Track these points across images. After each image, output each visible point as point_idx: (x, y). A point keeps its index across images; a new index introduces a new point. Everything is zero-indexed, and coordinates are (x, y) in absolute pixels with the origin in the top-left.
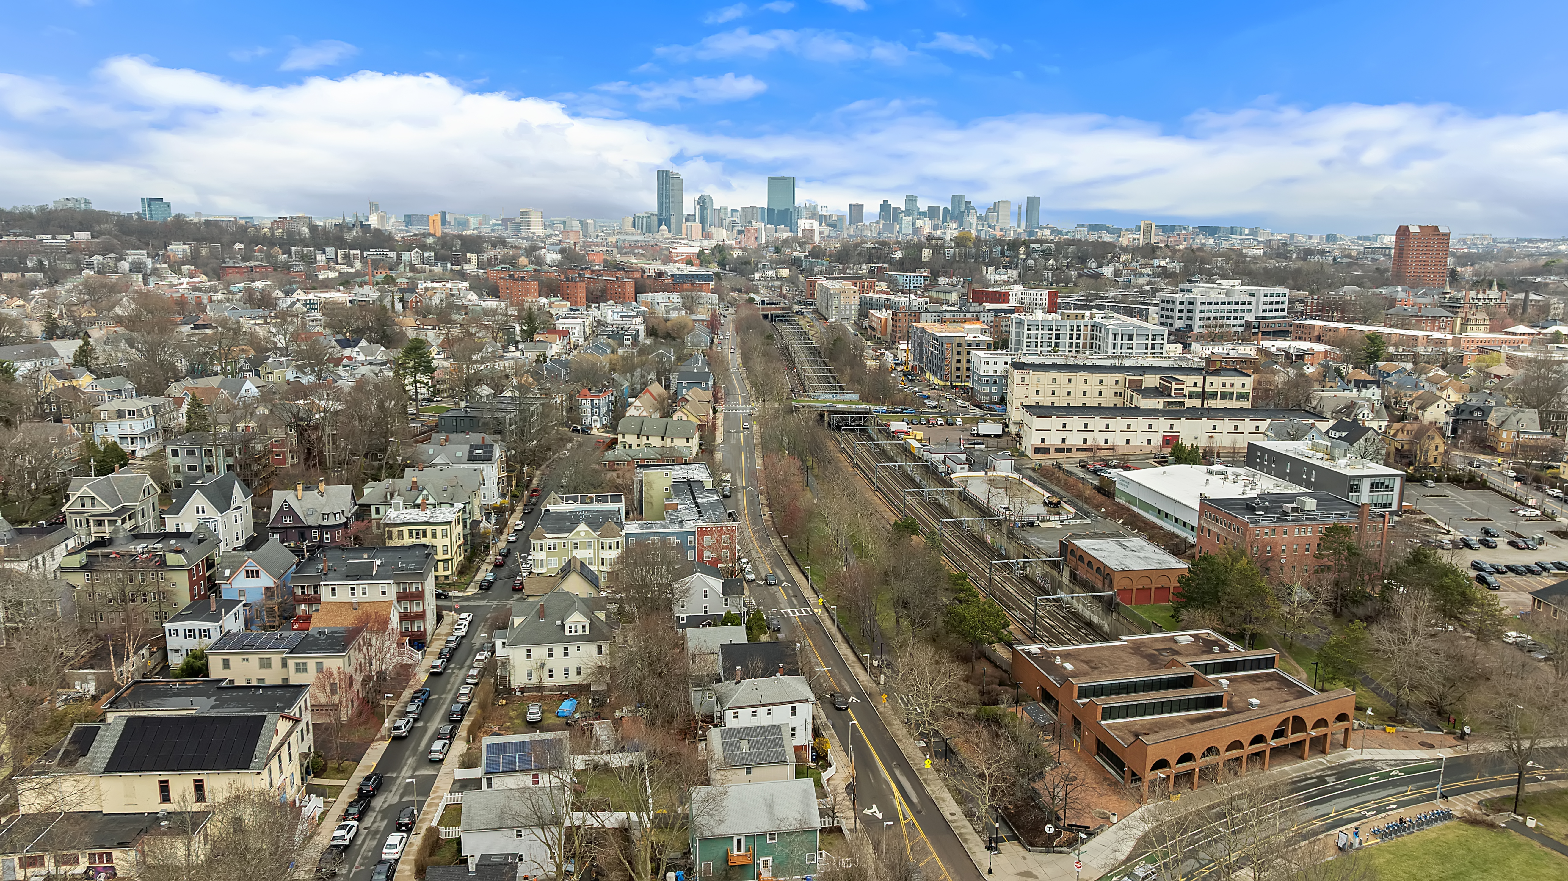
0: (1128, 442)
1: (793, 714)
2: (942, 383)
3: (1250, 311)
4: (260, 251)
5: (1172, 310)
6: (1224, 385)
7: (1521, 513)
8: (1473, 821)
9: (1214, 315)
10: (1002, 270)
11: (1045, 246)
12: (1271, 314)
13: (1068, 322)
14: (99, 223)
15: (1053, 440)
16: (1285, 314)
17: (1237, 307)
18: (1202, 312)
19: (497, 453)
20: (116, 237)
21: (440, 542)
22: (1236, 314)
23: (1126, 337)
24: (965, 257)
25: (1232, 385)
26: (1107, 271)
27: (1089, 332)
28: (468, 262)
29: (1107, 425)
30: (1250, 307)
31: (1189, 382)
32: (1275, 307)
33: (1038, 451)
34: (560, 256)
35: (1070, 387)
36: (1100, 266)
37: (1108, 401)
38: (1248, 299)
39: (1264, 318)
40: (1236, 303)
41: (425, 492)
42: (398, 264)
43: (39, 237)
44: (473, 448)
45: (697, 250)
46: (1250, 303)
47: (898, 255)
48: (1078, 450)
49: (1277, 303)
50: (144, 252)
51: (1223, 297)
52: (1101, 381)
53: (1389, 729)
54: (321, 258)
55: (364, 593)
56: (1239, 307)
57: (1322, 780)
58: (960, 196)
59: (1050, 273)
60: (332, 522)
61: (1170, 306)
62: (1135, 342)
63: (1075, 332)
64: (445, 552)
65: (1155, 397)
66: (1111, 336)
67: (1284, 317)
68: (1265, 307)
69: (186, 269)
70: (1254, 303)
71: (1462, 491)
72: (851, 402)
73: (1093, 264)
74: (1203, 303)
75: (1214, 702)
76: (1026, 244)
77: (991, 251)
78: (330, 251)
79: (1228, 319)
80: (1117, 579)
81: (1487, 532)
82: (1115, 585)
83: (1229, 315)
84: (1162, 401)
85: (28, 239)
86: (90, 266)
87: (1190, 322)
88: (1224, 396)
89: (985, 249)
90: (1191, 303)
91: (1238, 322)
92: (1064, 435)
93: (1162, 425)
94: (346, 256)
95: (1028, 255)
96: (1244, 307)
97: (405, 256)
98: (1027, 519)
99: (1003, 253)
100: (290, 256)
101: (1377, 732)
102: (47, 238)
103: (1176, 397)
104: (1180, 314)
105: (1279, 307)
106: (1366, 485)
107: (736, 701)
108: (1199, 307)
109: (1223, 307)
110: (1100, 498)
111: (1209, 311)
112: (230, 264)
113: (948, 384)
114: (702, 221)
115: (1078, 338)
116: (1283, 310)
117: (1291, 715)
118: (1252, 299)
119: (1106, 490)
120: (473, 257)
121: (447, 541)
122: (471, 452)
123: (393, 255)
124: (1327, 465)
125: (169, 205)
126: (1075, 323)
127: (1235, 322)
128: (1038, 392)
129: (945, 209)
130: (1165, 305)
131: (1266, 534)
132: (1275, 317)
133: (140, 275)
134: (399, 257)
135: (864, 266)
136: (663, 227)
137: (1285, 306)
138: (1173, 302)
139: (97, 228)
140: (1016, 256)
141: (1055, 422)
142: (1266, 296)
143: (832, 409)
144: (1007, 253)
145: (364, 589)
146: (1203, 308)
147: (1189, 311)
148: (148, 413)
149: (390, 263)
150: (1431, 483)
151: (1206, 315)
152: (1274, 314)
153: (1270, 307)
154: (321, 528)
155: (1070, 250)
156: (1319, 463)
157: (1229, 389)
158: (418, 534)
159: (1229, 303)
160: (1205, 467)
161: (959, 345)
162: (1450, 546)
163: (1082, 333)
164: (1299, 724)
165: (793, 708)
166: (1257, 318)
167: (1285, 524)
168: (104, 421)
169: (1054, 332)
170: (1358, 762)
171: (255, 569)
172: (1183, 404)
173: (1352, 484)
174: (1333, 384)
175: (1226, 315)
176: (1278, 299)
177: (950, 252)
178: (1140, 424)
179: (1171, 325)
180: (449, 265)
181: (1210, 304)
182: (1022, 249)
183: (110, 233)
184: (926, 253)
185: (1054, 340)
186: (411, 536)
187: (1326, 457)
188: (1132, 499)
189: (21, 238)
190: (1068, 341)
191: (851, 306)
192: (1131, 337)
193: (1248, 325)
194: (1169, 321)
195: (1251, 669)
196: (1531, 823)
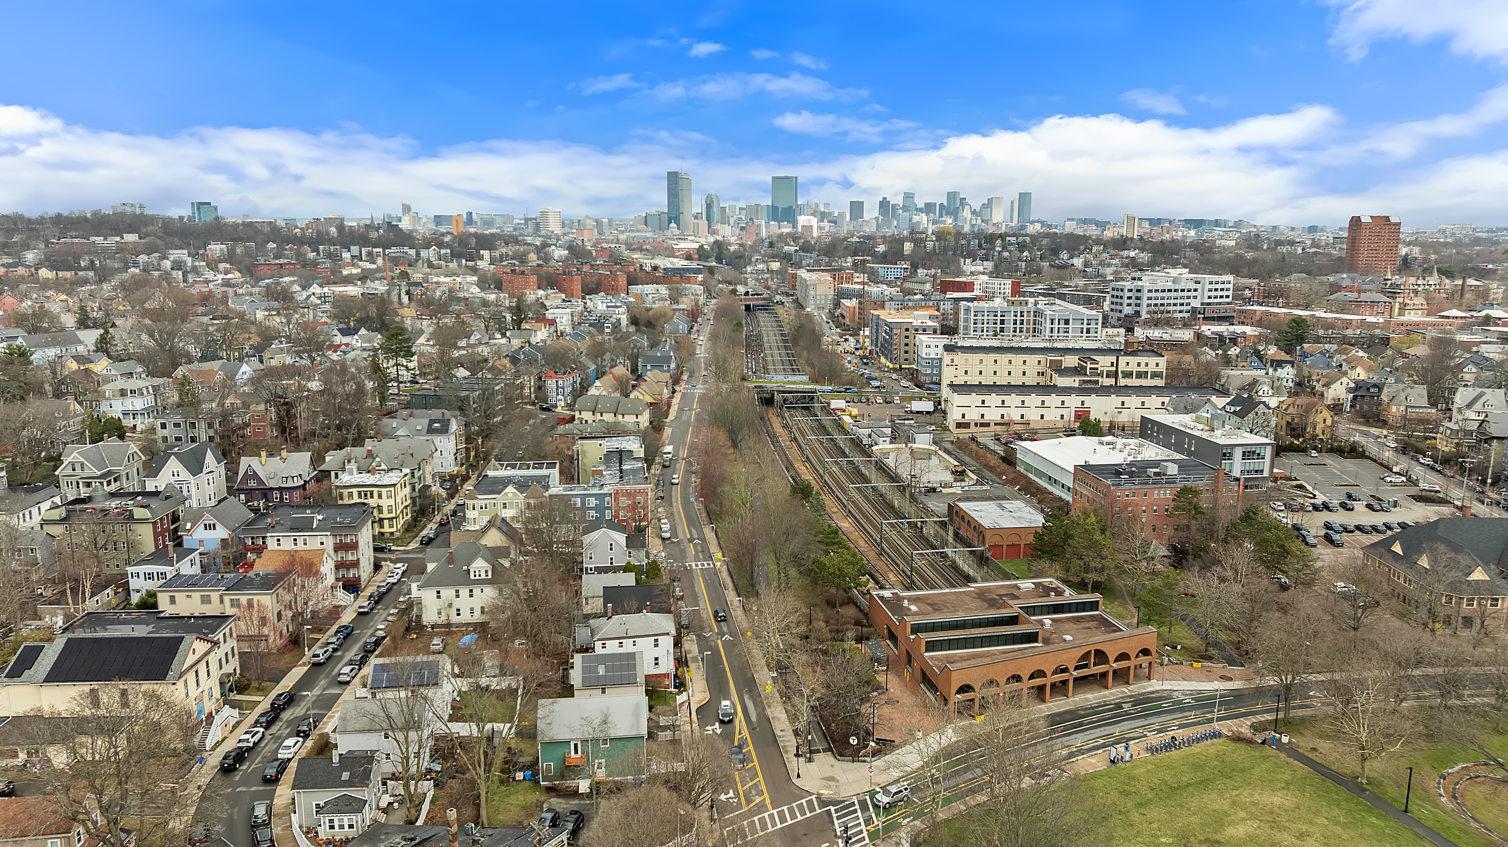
0: (1042, 417)
1: (656, 645)
2: (891, 366)
3: (1195, 297)
4: (291, 249)
5: (1121, 298)
6: (1139, 364)
7: (1388, 479)
8: (1238, 739)
9: (1161, 302)
10: (978, 262)
11: (1021, 239)
12: (1216, 300)
13: (1012, 309)
14: (146, 226)
15: (973, 415)
16: (1230, 300)
17: (1183, 294)
18: (1149, 299)
19: (454, 426)
20: (160, 238)
21: (385, 503)
22: (1182, 301)
23: (1062, 322)
24: (945, 249)
25: (1147, 365)
26: (1078, 262)
27: (1032, 318)
28: (481, 258)
29: (1023, 402)
30: (1196, 294)
31: (1105, 362)
32: (1219, 293)
33: (959, 425)
34: (567, 252)
35: (995, 368)
36: (1071, 257)
37: (1031, 379)
38: (1194, 286)
39: (1209, 304)
40: (1183, 290)
41: (378, 459)
42: (417, 261)
43: (92, 239)
44: (432, 422)
45: (697, 246)
46: (1196, 290)
47: (881, 248)
48: (996, 424)
49: (1222, 290)
50: (185, 252)
51: (1170, 285)
52: (1025, 362)
53: (1195, 665)
54: (346, 256)
55: (305, 544)
56: (1186, 294)
57: (1119, 706)
58: (955, 193)
59: (1024, 264)
60: (290, 484)
61: (1119, 294)
62: (1070, 326)
63: (1019, 318)
64: (390, 511)
65: (1071, 376)
66: (1048, 321)
67: (1229, 304)
68: (1210, 294)
69: (222, 266)
70: (1200, 290)
71: (1342, 460)
72: (802, 383)
73: (1064, 255)
74: (1150, 291)
75: (1031, 638)
76: (1002, 237)
77: (969, 244)
78: (355, 249)
79: (1175, 305)
80: (988, 535)
81: (1349, 496)
82: (987, 541)
83: (1176, 301)
84: (1077, 379)
85: (82, 240)
86: (136, 264)
87: (1138, 309)
88: (1140, 375)
89: (963, 242)
90: (1139, 291)
91: (1185, 308)
92: (983, 411)
93: (1074, 402)
94: (370, 254)
95: (1004, 248)
96: (1190, 294)
97: (424, 253)
98: (930, 485)
99: (980, 245)
100: (318, 254)
101: (1185, 668)
102: (99, 240)
103: (1091, 376)
104: (1129, 301)
105: (1224, 293)
106: (1238, 453)
107: (605, 633)
108: (1147, 295)
109: (1169, 294)
110: (1004, 466)
111: (1156, 298)
112: (262, 262)
113: (897, 366)
114: (708, 219)
115: (1022, 324)
116: (1228, 297)
117: (1093, 648)
118: (1198, 286)
119: (1009, 460)
120: (486, 253)
121: (391, 502)
122: (430, 425)
123: (412, 252)
124: (1205, 435)
125: (216, 208)
126: (1019, 309)
127: (1182, 308)
128: (966, 372)
129: (941, 205)
130: (1115, 293)
131: (1127, 496)
132: (1220, 304)
133: (180, 273)
134: (418, 254)
135: (849, 259)
136: (673, 225)
137: (1230, 293)
138: (1122, 290)
139: (144, 230)
140: (993, 249)
141: (974, 399)
142: (1211, 283)
143: (781, 389)
144: (984, 245)
145: (305, 540)
146: (1150, 295)
147: (1138, 298)
148: (148, 392)
149: (409, 260)
150: (1314, 453)
151: (1154, 302)
152: (1219, 300)
153: (1216, 293)
154: (280, 489)
155: (1044, 243)
156: (1198, 434)
157: (1143, 368)
158: (366, 495)
159: (1175, 291)
160: (1097, 438)
161: (907, 330)
162: (1311, 508)
163: (1025, 318)
164: (1101, 656)
165: (656, 640)
166: (1202, 304)
167: (1144, 486)
168: (108, 399)
169: (999, 318)
170: (1157, 691)
171: (212, 522)
172: (1097, 382)
173: (1225, 453)
174: (1245, 364)
175: (1172, 301)
176: (1223, 286)
177: (930, 245)
178: (1053, 400)
179: (1121, 311)
180: (464, 261)
181: (1157, 291)
182: (999, 242)
183: (155, 235)
184: (908, 247)
185: (999, 326)
186: (360, 497)
187: (1207, 428)
188: (1029, 468)
189: (76, 240)
190: (1012, 326)
191: (826, 296)
192: (1067, 322)
193: (1194, 310)
194: (1119, 307)
195: (1077, 611)
196: (1285, 739)
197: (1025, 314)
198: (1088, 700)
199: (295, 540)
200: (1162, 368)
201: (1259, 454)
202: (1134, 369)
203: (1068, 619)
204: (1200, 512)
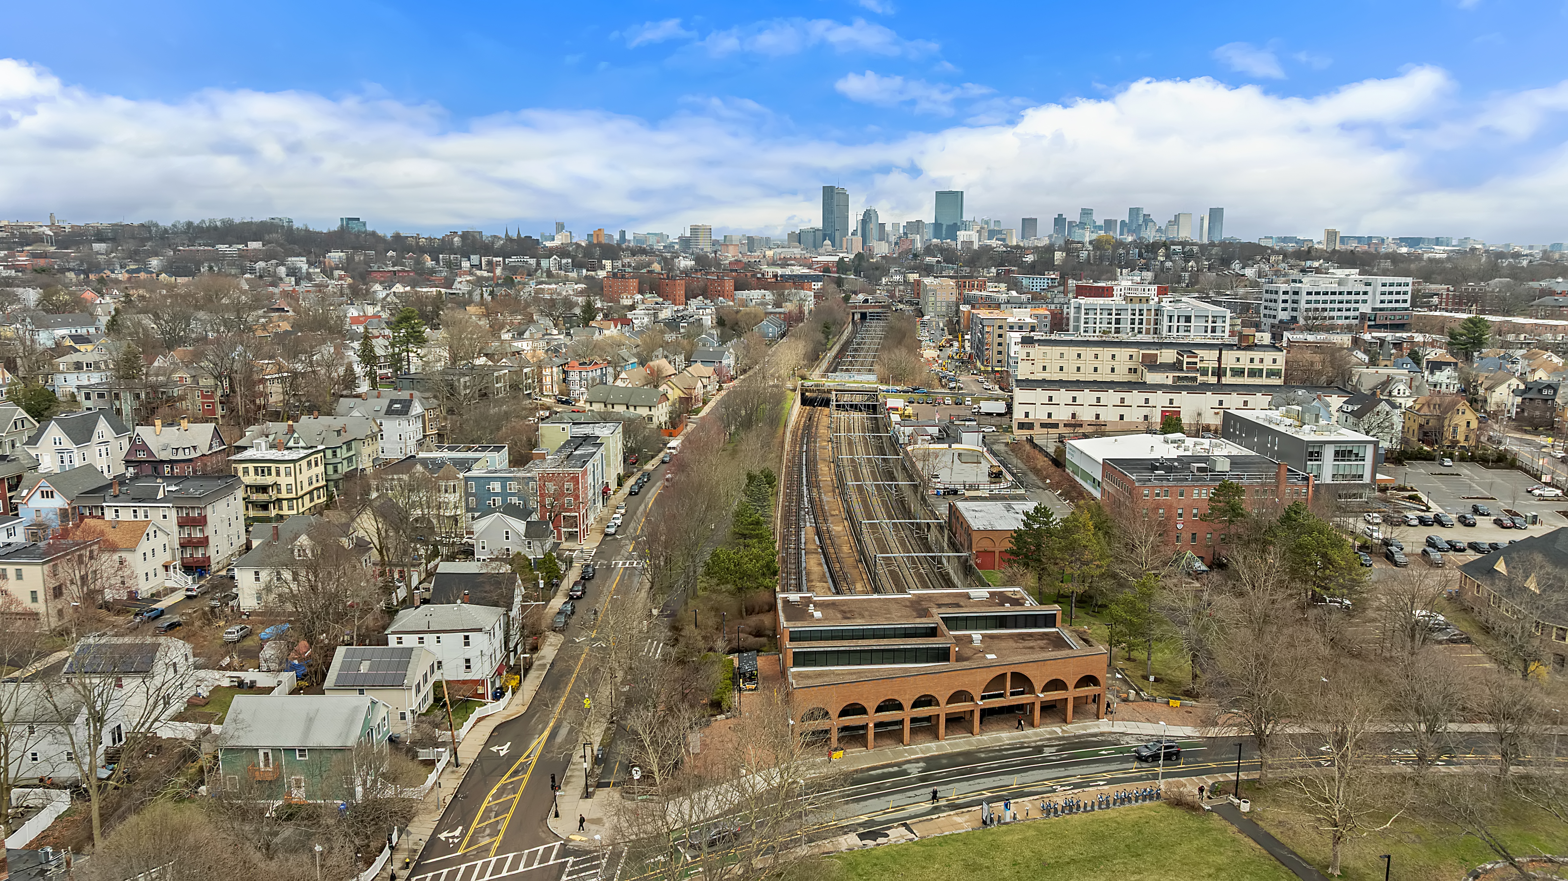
0: (1122, 417)
1: (467, 644)
2: (983, 368)
3: (1365, 301)
4: (410, 258)
5: (1275, 301)
6: (1252, 360)
7: (1537, 492)
8: (1178, 803)
9: (1323, 306)
10: (1136, 272)
11: (1187, 248)
12: (1390, 305)
13: (1130, 306)
14: (270, 232)
15: (1039, 414)
16: (1407, 305)
17: (1349, 297)
18: (1308, 302)
19: (417, 408)
20: (281, 245)
22: (1349, 306)
23: (1182, 319)
24: (1101, 258)
25: (1262, 361)
26: (1250, 272)
27: (1152, 317)
28: (603, 268)
30: (1365, 297)
32: (1395, 297)
33: (1022, 426)
34: (693, 263)
35: (1079, 363)
36: (1243, 268)
37: (1118, 375)
38: (1364, 288)
39: (1381, 309)
40: (1349, 293)
41: (296, 435)
42: (536, 270)
43: (218, 246)
44: (393, 402)
45: (836, 259)
46: (1365, 293)
47: (1030, 258)
48: (1065, 425)
49: (1398, 293)
50: (304, 259)
51: (1335, 287)
52: (1113, 356)
53: (1172, 702)
54: (466, 265)
55: (146, 516)
56: (1353, 297)
57: (1039, 750)
58: (1138, 209)
59: (1187, 274)
60: (181, 456)
61: (1274, 296)
62: (1193, 324)
63: (1137, 317)
65: (1164, 372)
66: (1166, 318)
67: (1406, 309)
68: (1383, 297)
69: (337, 273)
70: (1370, 293)
71: (1483, 470)
72: (868, 382)
73: (1236, 266)
74: (1309, 293)
75: (942, 655)
76: (1167, 246)
77: (1128, 253)
78: (475, 259)
79: (1339, 310)
80: (975, 538)
81: (1476, 510)
82: (974, 545)
83: (1341, 305)
84: (1171, 375)
85: (210, 248)
86: (252, 271)
87: (1295, 314)
88: (1253, 373)
89: (1121, 251)
90: (1296, 293)
91: (1351, 314)
92: (1050, 409)
93: (1160, 400)
94: (490, 263)
95: (1168, 257)
96: (1358, 297)
97: (544, 263)
99: (1140, 255)
100: (438, 262)
101: (1158, 708)
102: (222, 247)
103: (1188, 372)
104: (1283, 305)
105: (1401, 297)
106: (1329, 453)
108: (1304, 297)
109: (1333, 297)
110: (1052, 469)
111: (1317, 302)
112: (375, 269)
113: (990, 369)
114: (864, 236)
115: (1141, 323)
116: (1405, 301)
118: (1368, 289)
119: (1058, 462)
120: (608, 263)
122: (390, 406)
123: (533, 261)
124: (1290, 432)
126: (1137, 307)
127: (1348, 314)
128: (1044, 368)
129: (1123, 222)
130: (1268, 296)
131: (1158, 495)
132: (1396, 309)
133: (293, 279)
134: (538, 264)
135: (993, 270)
136: (827, 242)
137: (1408, 297)
138: (1276, 293)
139: (267, 237)
140: (1155, 259)
141: (1041, 395)
142: (1384, 285)
143: (839, 388)
144: (1145, 255)
145: (146, 512)
146: (1310, 298)
147: (1294, 302)
149: (529, 271)
150: (1448, 462)
151: (1313, 306)
152: (1394, 305)
153: (1390, 297)
155: (1213, 252)
156: (1282, 429)
158: (263, 471)
159: (1340, 293)
160: (1162, 436)
161: (1000, 327)
162: (1416, 522)
163: (1144, 317)
165: (467, 637)
166: (1374, 309)
167: (1180, 484)
168: (62, 372)
169: (1114, 317)
170: (1102, 734)
171: (49, 490)
172: (1195, 379)
175: (1337, 306)
176: (1399, 289)
177: (1084, 255)
178: (1135, 397)
179: (1274, 317)
180: (584, 271)
181: (1318, 293)
182: (1162, 251)
183: (277, 242)
184: (1059, 256)
185: (1113, 326)
186: (256, 473)
187: (1297, 423)
189: (202, 248)
190: (1129, 326)
191: (948, 302)
192: (1188, 319)
193: (1363, 317)
194: (1272, 313)
196: (1245, 807)
197: (1145, 312)
198: (999, 739)
199: (135, 511)
200: (1281, 365)
201: (1357, 455)
202: (1247, 366)
203: (1011, 636)
204: (1238, 515)
